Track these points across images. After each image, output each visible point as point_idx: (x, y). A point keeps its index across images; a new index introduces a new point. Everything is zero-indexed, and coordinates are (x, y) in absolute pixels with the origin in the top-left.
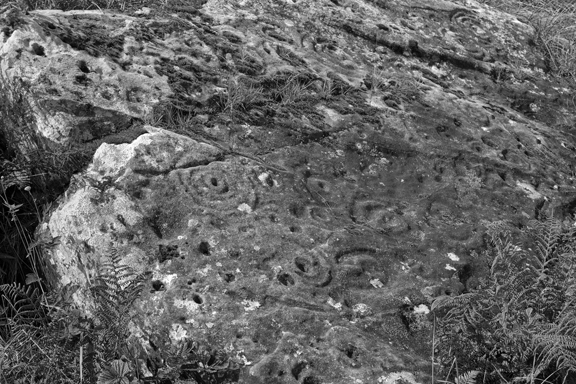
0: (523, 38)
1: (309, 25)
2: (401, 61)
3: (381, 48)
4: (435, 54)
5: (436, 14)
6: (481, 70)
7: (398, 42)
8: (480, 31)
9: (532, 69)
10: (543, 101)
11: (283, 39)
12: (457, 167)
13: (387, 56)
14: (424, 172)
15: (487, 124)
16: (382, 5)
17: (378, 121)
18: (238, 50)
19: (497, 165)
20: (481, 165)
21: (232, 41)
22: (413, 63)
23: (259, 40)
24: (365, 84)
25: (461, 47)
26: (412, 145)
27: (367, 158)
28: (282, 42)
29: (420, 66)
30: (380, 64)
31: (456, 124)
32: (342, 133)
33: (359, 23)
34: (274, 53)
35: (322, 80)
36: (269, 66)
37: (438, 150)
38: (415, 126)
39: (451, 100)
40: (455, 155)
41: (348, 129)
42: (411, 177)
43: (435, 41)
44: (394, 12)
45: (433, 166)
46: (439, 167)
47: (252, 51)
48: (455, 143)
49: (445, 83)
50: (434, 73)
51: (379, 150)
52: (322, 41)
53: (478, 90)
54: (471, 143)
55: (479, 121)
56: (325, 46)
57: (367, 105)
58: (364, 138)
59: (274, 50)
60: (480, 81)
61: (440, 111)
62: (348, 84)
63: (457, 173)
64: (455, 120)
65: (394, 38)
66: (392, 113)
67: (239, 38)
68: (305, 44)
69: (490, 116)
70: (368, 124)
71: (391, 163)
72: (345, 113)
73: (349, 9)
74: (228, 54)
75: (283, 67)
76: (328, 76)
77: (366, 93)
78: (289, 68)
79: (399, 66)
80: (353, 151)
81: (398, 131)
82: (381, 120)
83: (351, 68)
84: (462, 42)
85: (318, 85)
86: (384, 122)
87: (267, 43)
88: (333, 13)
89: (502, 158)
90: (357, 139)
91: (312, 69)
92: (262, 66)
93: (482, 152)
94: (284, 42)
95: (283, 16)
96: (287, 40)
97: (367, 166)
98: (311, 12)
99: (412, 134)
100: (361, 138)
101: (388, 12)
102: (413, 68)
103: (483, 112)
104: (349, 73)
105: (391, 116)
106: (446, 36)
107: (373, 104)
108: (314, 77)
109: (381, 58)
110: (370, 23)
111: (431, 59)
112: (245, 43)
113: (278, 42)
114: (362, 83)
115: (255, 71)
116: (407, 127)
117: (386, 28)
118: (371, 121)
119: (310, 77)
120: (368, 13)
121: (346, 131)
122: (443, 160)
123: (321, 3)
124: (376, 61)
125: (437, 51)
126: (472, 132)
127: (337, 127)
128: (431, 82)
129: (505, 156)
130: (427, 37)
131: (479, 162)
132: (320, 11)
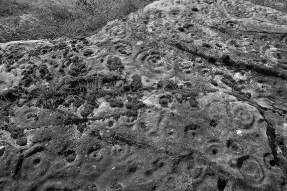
1: (154, 44)
2: (210, 68)
3: (198, 59)
4: (243, 64)
5: (269, 36)
6: (284, 77)
7: (213, 56)
11: (125, 53)
12: (179, 165)
13: (200, 64)
14: (142, 164)
15: (247, 127)
16: (223, 31)
17: (135, 116)
18: (81, 61)
19: (222, 171)
20: (205, 167)
21: (85, 55)
22: (219, 70)
23: (103, 54)
24: (157, 84)
25: (275, 60)
26: (148, 139)
27: (103, 143)
28: (121, 54)
29: (225, 72)
30: (190, 69)
31: (211, 125)
32: (97, 121)
33: (189, 42)
34: (105, 62)
35: (125, 80)
36: (92, 71)
37: (170, 146)
38: (168, 122)
39: (227, 102)
40: (185, 153)
41: (104, 119)
42: (124, 166)
43: (250, 55)
44: (230, 35)
45: (155, 160)
46: (160, 161)
47: (91, 61)
48: (196, 142)
49: (239, 86)
50: (234, 78)
51: (117, 138)
52: (156, 54)
53: (270, 94)
54: (211, 144)
55: (240, 124)
56: (154, 57)
57: (139, 102)
58: (110, 128)
59: (107, 60)
60: (277, 86)
61: (204, 111)
62: (142, 84)
63: (174, 170)
64: (213, 121)
65: (210, 53)
66: (157, 109)
67: (92, 53)
68: (139, 56)
69: (257, 119)
70: (124, 117)
71: (120, 150)
72: (114, 106)
73: (190, 34)
74: (72, 63)
75: (102, 71)
76: (133, 77)
77: (150, 92)
78: (106, 72)
79: (205, 71)
80: (95, 136)
81: (147, 125)
82: (139, 115)
83: (159, 72)
84: (279, 56)
85: (118, 83)
86: (140, 116)
87: (109, 56)
88: (174, 37)
89: (232, 166)
90: (103, 128)
91: (124, 72)
92: (86, 71)
93: (217, 154)
94: (123, 55)
95: (140, 39)
96: (127, 54)
97: (100, 149)
98: (160, 36)
99: (158, 129)
100: (107, 127)
101: (225, 35)
102: (217, 73)
103: (251, 116)
104: (152, 76)
105: (154, 111)
106: (267, 51)
107: (146, 101)
108: (120, 78)
109: (194, 65)
110: (198, 43)
111: (238, 67)
112: (93, 56)
113: (117, 55)
114: (155, 84)
115: (78, 74)
116: (159, 123)
117: (208, 46)
118: (129, 115)
119: (116, 79)
120: (205, 36)
121: (101, 120)
122: (169, 156)
123: (170, 31)
124: (188, 68)
125: (246, 62)
126: (222, 133)
127: (97, 116)
128: (224, 85)
129: (240, 163)
130: (246, 51)
131: (205, 164)
132: (165, 35)
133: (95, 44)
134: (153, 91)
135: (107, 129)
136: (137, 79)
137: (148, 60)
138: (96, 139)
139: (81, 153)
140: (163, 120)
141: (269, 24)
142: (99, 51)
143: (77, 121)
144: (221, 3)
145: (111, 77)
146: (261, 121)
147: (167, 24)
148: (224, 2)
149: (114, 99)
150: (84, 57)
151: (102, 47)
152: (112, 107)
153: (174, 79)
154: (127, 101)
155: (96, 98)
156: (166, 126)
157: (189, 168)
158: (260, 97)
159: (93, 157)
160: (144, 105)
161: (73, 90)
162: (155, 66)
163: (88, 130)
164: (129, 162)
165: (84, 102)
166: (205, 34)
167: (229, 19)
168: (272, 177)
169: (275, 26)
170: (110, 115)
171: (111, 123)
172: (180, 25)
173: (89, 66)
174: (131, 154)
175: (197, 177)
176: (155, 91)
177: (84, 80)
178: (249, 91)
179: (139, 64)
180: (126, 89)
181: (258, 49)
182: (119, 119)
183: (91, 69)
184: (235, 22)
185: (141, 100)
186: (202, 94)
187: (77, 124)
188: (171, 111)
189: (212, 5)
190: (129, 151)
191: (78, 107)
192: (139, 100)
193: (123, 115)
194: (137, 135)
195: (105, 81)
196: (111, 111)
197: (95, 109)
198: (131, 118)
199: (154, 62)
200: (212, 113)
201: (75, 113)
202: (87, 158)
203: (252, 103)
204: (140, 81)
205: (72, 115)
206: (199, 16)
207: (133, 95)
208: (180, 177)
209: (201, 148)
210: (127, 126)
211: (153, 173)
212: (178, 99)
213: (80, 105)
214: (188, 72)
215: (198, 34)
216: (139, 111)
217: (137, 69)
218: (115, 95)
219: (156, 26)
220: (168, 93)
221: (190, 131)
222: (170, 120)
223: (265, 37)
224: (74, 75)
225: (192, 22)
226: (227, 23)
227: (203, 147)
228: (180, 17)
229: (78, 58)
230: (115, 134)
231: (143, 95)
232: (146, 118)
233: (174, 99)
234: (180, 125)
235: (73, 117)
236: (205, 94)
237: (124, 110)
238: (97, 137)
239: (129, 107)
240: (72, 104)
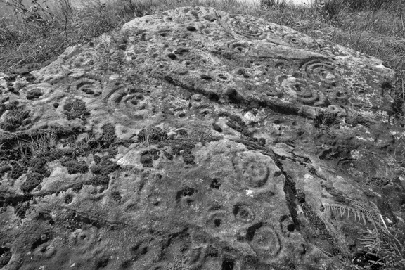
0: (377, 81)
1: (134, 78)
2: (212, 108)
3: (196, 96)
4: (255, 100)
5: (286, 62)
6: (304, 115)
7: (215, 91)
8: (329, 76)
9: (374, 112)
10: (368, 148)
11: (91, 93)
12: (169, 247)
13: (198, 104)
14: (115, 253)
15: (260, 184)
16: (228, 57)
17: (105, 183)
18: (22, 107)
19: (227, 249)
20: (205, 246)
21: (29, 98)
22: (224, 109)
23: (58, 95)
24: (138, 135)
25: (293, 93)
26: (125, 215)
27: (57, 229)
28: (86, 95)
29: (231, 113)
30: (184, 111)
31: (212, 186)
32: (47, 197)
33: (182, 74)
34: (61, 108)
35: (91, 132)
36: (40, 121)
37: (156, 223)
38: (152, 189)
39: (234, 153)
40: (177, 230)
41: (59, 192)
42: (89, 260)
43: (263, 88)
44: (238, 62)
45: (134, 245)
46: (143, 246)
47: (39, 106)
48: (193, 212)
49: (251, 130)
50: (243, 120)
51: (78, 219)
52: (137, 91)
53: (288, 137)
54: (212, 213)
55: (251, 181)
56: (134, 96)
57: (111, 162)
58: (67, 205)
59: (64, 104)
60: (297, 127)
61: (203, 168)
62: (116, 137)
63: (163, 257)
64: (215, 181)
65: (212, 87)
66: (137, 171)
67: (40, 94)
68: (112, 96)
69: (272, 172)
70: (89, 186)
71: (84, 237)
72: (74, 172)
73: (184, 62)
74: (7, 111)
75: (55, 121)
76: (103, 128)
77: (128, 147)
78: (62, 122)
79: (206, 113)
80: (45, 219)
81: (122, 195)
82: (110, 181)
83: (140, 117)
84: (298, 88)
85: (81, 138)
86: (112, 183)
87: (66, 98)
88: (161, 67)
89: (240, 239)
90: (56, 206)
91: (90, 121)
92: (30, 122)
93: (221, 226)
94: (89, 95)
95: (114, 71)
96: (95, 93)
97: (52, 238)
98: (143, 66)
99: (138, 200)
100: (63, 204)
101: (231, 62)
102: (221, 115)
103: (265, 169)
104: (130, 124)
105: (133, 175)
106: (284, 82)
107: (121, 161)
108: (83, 130)
109: (190, 105)
110: (195, 74)
111: (249, 105)
112: (42, 99)
113: (81, 96)
114: (135, 135)
115: (18, 127)
116: (140, 190)
117: (208, 78)
118: (96, 182)
119: (77, 131)
120: (205, 65)
121: (54, 195)
122: (154, 237)
123: (157, 58)
124: (181, 109)
125: (258, 97)
126: (228, 197)
127: (48, 190)
128: (231, 130)
129: (251, 233)
130: (258, 83)
131: (205, 242)
132: (149, 65)
133: (46, 81)
134: (132, 145)
135: (63, 208)
136: (109, 129)
137: (126, 101)
138: (45, 225)
139: (20, 249)
140: (146, 186)
141: (285, 48)
142: (52, 91)
143: (14, 201)
144: (227, 20)
145: (70, 129)
146: (277, 174)
147: (153, 50)
148: (231, 19)
149: (74, 162)
150: (27, 101)
151: (57, 85)
152: (70, 174)
153: (161, 126)
154: (94, 162)
155: (45, 163)
156: (150, 193)
157: (183, 251)
158: (276, 142)
159: (41, 253)
160: (118, 167)
161: (9, 152)
162: (135, 110)
163: (33, 212)
164: (97, 252)
165: (27, 170)
166: (205, 61)
167: (236, 41)
168: (290, 247)
169: (293, 50)
170: (67, 186)
171: (68, 198)
172: (171, 50)
173: (36, 115)
174: (100, 240)
175: (195, 261)
176: (134, 145)
177: (27, 135)
178: (263, 136)
179: (112, 107)
180: (93, 145)
181: (273, 80)
182: (82, 191)
183: (38, 119)
184: (244, 46)
185: (113, 160)
186: (199, 144)
187: (14, 205)
188: (157, 172)
189: (215, 22)
190: (97, 237)
191: (16, 178)
192: (111, 160)
193: (88, 183)
194: (107, 211)
195: (61, 135)
196: (69, 179)
197: (45, 179)
198: (99, 188)
199: (135, 103)
200: (213, 169)
201: (10, 188)
202: (30, 256)
203: (268, 152)
204: (113, 132)
205: (5, 191)
206: (197, 37)
207: (103, 153)
208: (172, 265)
209: (199, 220)
210: (94, 200)
211: (132, 264)
212: (167, 154)
213: (21, 175)
214: (182, 116)
215: (195, 62)
216: (111, 175)
217: (109, 115)
218: (76, 155)
219: (138, 52)
220: (154, 147)
221: (184, 198)
222: (156, 185)
223: (281, 64)
224: (11, 129)
225: (187, 45)
226: (234, 46)
227: (201, 218)
228: (171, 39)
229: (16, 103)
230: (74, 214)
231: (117, 152)
232: (121, 185)
233: (161, 155)
234: (169, 190)
235: (7, 195)
236: (204, 144)
237: (89, 175)
238: (47, 221)
239: (96, 172)
240: (6, 174)
